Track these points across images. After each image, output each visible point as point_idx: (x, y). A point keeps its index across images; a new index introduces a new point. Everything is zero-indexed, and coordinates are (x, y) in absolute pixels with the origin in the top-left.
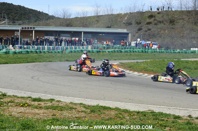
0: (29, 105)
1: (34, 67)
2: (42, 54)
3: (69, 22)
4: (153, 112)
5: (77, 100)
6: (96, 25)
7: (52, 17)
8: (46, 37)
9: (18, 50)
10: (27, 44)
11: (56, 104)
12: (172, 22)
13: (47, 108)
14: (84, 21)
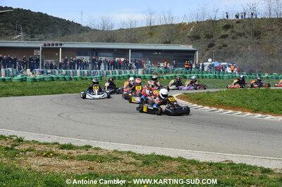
0: (55, 155)
1: (62, 100)
2: (73, 81)
3: (110, 36)
4: (233, 164)
5: (124, 148)
6: (148, 40)
7: (87, 29)
8: (78, 58)
9: (38, 76)
10: (52, 67)
11: (93, 153)
12: (257, 34)
13: (81, 158)
14: (132, 34)
